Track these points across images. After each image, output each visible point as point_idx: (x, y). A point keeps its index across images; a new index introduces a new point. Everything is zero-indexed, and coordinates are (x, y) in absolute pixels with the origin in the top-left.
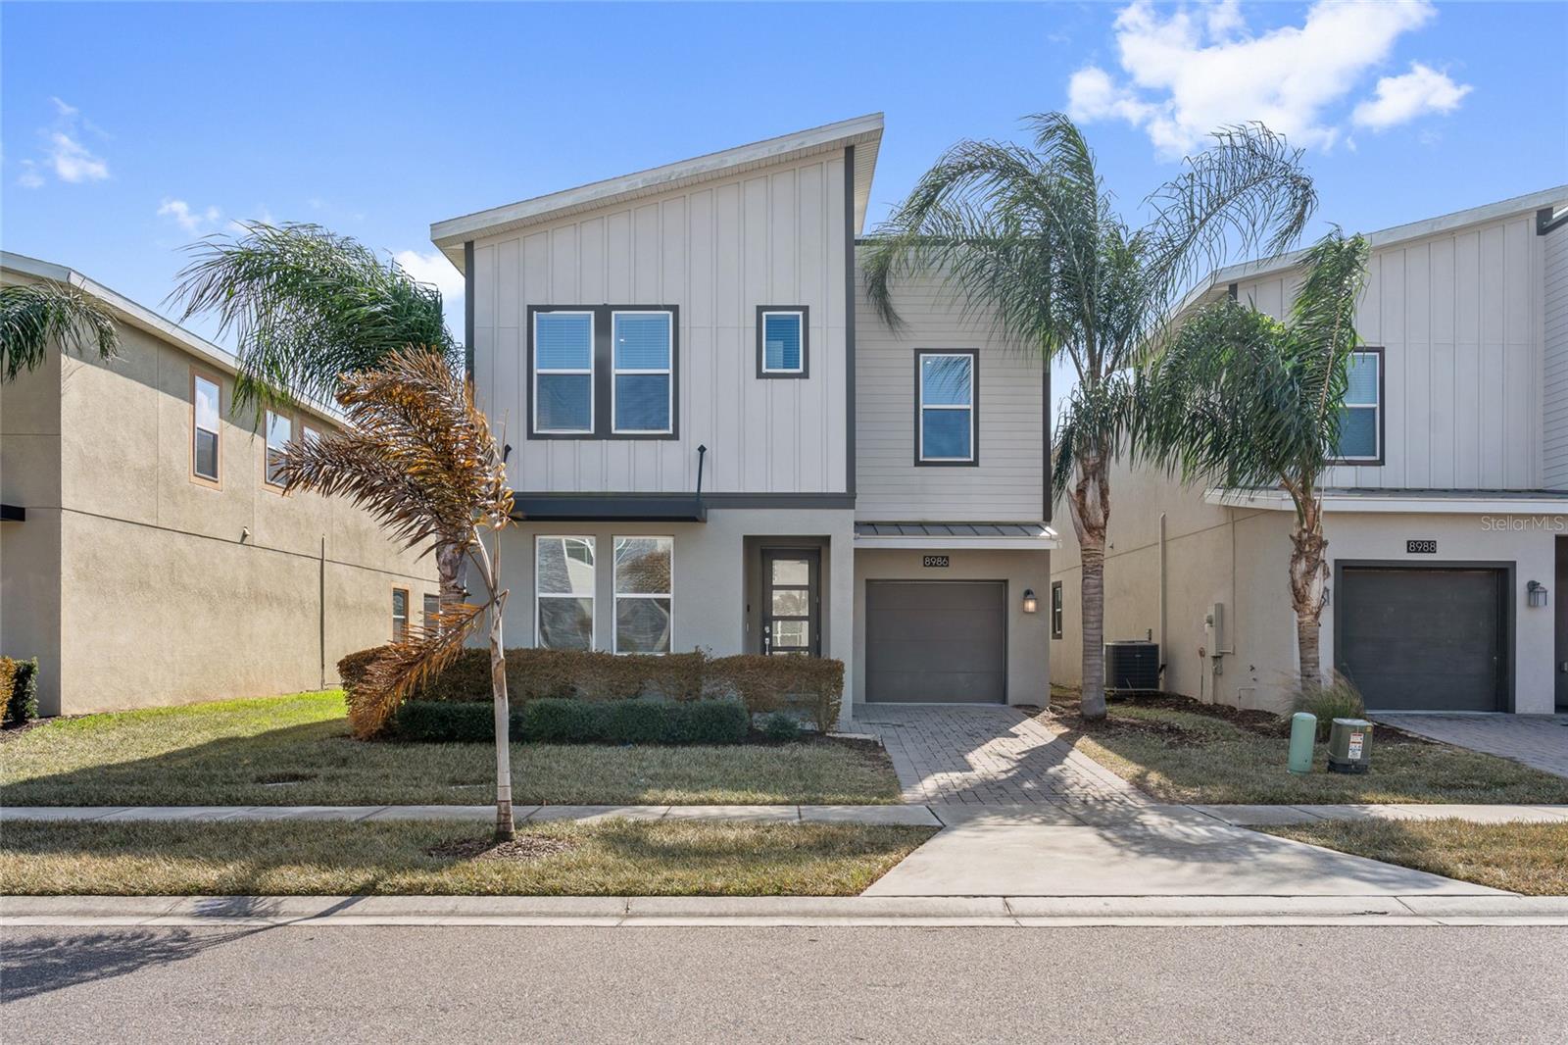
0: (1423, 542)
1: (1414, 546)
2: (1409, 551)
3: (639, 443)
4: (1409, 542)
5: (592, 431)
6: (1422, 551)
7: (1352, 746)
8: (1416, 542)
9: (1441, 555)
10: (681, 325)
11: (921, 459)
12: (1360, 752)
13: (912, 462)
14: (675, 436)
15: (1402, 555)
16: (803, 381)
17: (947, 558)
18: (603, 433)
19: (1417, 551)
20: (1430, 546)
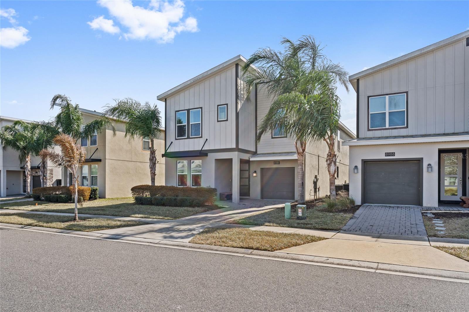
0: (390, 153)
1: (387, 154)
2: (386, 156)
3: (195, 139)
4: (386, 153)
5: (186, 137)
6: (390, 156)
7: (299, 212)
8: (388, 153)
9: (396, 157)
10: (203, 111)
11: (273, 137)
12: (301, 214)
13: (271, 137)
14: (201, 137)
15: (384, 157)
16: (227, 122)
17: (279, 162)
18: (188, 138)
19: (388, 156)
20: (393, 154)
